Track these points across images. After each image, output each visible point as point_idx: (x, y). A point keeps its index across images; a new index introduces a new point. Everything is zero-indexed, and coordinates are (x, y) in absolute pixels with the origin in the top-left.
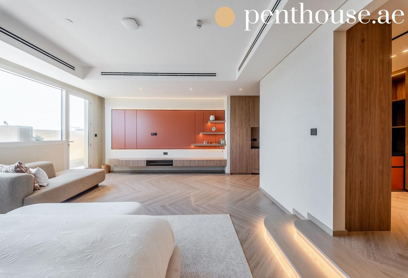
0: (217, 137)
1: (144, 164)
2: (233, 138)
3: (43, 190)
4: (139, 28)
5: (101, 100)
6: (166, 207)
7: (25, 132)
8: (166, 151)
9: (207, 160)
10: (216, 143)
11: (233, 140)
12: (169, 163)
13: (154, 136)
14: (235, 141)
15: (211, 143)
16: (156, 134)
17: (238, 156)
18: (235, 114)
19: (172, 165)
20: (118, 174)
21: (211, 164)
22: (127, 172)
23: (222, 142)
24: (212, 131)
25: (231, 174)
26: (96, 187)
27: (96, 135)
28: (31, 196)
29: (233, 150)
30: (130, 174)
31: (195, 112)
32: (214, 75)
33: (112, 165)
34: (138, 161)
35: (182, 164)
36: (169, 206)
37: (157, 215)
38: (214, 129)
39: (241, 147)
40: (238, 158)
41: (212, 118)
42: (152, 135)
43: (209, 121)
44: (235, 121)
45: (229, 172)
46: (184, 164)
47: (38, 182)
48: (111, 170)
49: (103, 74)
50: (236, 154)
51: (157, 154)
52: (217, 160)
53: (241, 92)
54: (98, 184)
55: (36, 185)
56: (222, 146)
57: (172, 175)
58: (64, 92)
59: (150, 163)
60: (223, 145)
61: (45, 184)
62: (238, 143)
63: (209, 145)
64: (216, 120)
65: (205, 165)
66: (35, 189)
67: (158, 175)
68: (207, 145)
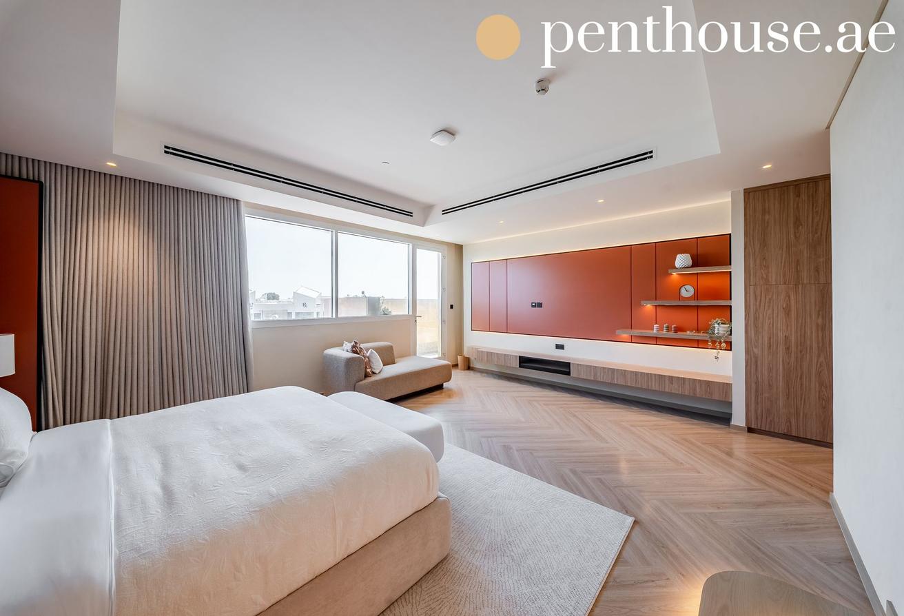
0: (703, 316)
1: (516, 363)
2: (756, 319)
3: (374, 378)
4: (455, 138)
5: (459, 249)
6: (511, 451)
7: (373, 304)
8: (560, 341)
9: (660, 376)
10: (698, 330)
11: (756, 327)
12: (563, 368)
13: (537, 309)
14: (766, 327)
15: (677, 330)
16: (540, 305)
17: (781, 378)
18: (764, 244)
19: (568, 373)
20: (479, 374)
21: (675, 388)
22: (492, 374)
23: (720, 329)
24: (680, 297)
25: (750, 430)
26: (439, 387)
27: (452, 307)
28: (361, 383)
29: (756, 358)
30: (495, 378)
31: (630, 251)
32: (646, 156)
33: (472, 358)
34: (505, 355)
35: (592, 374)
36: (517, 451)
37: (487, 457)
38: (687, 292)
39: (793, 349)
40: (781, 384)
41: (682, 260)
42: (533, 306)
43: (670, 271)
44: (767, 267)
45: (744, 425)
46: (595, 375)
47: (371, 367)
48: (471, 366)
49: (445, 212)
50: (770, 370)
51: (542, 347)
52: (694, 380)
53: (768, 172)
54: (442, 385)
55: (368, 370)
56: (714, 342)
57: (568, 395)
58: (411, 246)
59: (525, 362)
60: (720, 337)
61: (377, 372)
62: (781, 336)
63: (672, 334)
64: (695, 264)
65: (655, 387)
66: (366, 376)
67: (541, 389)
68: (664, 333)
